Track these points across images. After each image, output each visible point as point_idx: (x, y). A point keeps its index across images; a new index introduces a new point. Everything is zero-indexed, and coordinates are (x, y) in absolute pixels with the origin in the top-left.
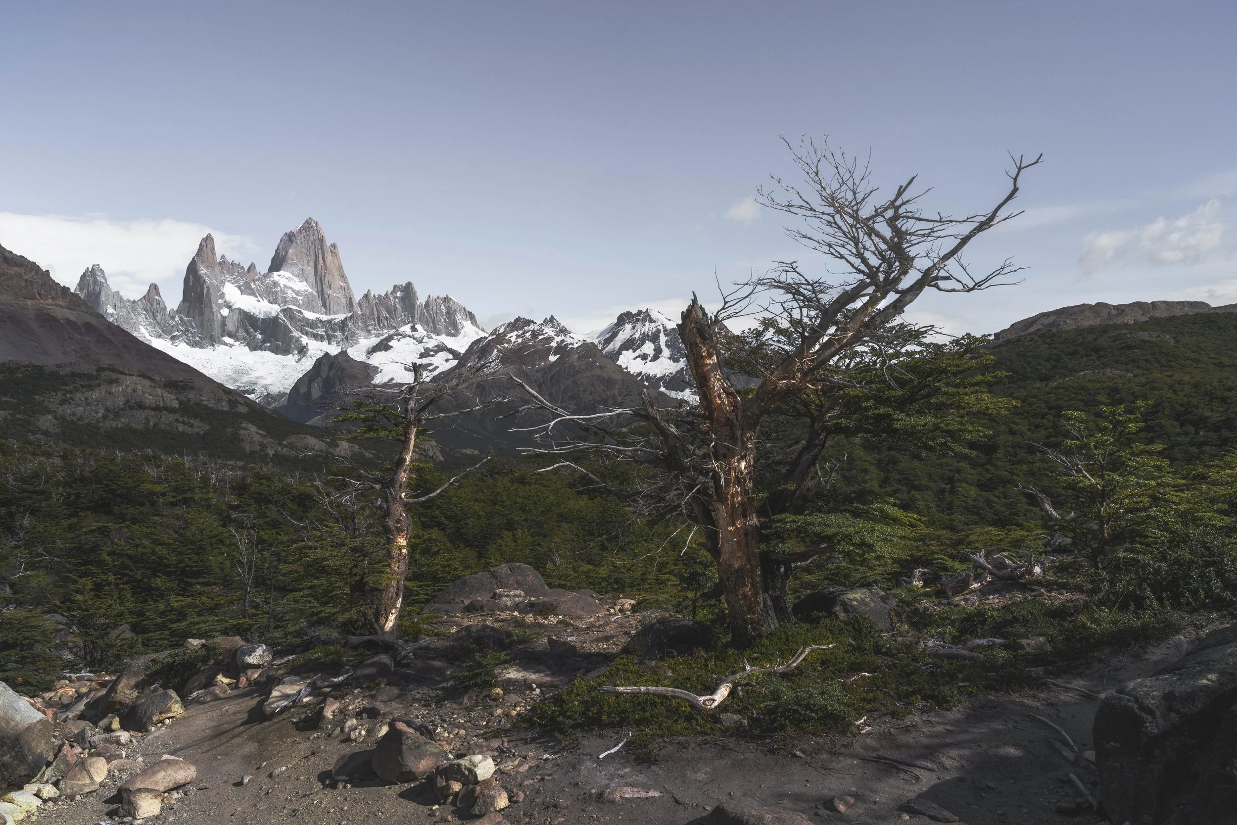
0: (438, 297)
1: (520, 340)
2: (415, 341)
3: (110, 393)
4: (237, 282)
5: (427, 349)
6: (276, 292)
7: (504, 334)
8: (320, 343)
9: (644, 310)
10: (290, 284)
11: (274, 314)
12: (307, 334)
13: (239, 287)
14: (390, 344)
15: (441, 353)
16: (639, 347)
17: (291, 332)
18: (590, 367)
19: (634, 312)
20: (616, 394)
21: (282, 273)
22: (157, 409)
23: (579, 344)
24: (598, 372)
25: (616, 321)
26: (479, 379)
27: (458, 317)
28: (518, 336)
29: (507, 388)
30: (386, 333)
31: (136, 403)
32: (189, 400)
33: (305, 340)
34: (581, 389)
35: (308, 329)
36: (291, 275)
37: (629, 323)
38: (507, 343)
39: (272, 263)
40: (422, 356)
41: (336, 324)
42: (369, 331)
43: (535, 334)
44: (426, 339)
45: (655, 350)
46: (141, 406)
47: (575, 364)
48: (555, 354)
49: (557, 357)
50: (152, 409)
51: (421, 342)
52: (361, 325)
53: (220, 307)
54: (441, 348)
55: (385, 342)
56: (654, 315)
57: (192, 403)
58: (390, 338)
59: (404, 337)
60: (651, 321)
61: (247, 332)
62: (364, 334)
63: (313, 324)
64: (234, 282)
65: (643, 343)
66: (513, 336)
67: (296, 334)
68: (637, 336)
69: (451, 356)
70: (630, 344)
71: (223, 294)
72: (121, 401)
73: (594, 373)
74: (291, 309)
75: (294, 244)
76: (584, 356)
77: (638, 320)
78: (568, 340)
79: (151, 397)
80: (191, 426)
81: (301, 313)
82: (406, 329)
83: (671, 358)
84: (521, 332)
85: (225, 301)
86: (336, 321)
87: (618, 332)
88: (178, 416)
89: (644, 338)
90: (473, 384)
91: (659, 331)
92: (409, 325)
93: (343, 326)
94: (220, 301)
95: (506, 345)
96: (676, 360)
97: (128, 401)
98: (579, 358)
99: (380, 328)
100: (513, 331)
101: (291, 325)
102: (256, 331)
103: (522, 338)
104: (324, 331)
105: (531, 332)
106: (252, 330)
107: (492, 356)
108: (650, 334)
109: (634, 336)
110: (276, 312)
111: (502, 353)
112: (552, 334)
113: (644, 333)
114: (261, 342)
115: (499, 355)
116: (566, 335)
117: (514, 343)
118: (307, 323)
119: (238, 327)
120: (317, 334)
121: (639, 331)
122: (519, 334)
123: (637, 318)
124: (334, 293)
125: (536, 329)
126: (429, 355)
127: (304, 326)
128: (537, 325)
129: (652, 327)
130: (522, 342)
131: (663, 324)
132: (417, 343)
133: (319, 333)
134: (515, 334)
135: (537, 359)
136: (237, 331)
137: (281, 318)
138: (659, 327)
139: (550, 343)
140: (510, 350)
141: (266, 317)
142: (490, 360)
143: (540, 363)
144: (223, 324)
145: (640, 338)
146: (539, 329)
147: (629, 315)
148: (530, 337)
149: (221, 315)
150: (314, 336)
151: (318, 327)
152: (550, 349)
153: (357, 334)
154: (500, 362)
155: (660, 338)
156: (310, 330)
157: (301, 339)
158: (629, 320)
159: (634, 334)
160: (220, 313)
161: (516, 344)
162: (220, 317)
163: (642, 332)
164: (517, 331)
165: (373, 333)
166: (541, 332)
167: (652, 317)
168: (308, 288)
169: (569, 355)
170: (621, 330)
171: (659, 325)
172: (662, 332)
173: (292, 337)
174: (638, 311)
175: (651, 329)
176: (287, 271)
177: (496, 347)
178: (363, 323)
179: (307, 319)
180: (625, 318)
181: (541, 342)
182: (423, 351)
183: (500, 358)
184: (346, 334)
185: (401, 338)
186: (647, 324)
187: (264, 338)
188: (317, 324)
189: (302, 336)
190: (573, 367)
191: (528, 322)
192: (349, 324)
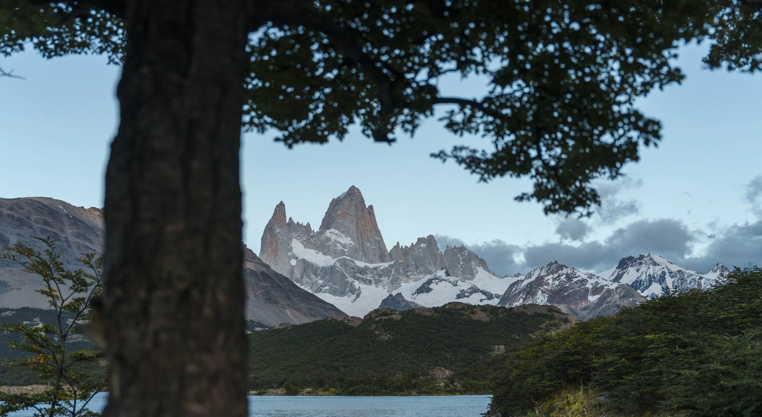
0: (455, 247)
1: (557, 283)
2: (450, 284)
4: (302, 238)
5: (462, 291)
6: (329, 246)
7: (542, 278)
8: (368, 286)
9: (646, 255)
10: (339, 239)
11: (331, 263)
12: (358, 279)
13: (302, 242)
14: (430, 286)
15: (474, 295)
19: (636, 256)
21: (332, 230)
25: (618, 264)
27: (473, 263)
28: (554, 279)
30: (424, 278)
33: (357, 284)
35: (359, 275)
36: (339, 232)
37: (632, 266)
38: (546, 285)
39: (322, 223)
40: (459, 296)
41: (381, 270)
43: (569, 278)
44: (459, 283)
47: (618, 303)
48: (593, 293)
49: (597, 297)
51: (455, 285)
52: (401, 271)
53: (290, 258)
54: (474, 290)
55: (426, 285)
56: (657, 258)
58: (430, 282)
59: (441, 280)
60: (655, 264)
61: (310, 278)
62: (404, 278)
63: (363, 271)
64: (299, 237)
65: (650, 284)
67: (350, 279)
68: (643, 277)
69: (484, 297)
71: (291, 248)
74: (346, 259)
75: (341, 207)
77: (641, 263)
81: (354, 262)
82: (442, 274)
84: (556, 276)
85: (293, 254)
86: (382, 268)
87: (622, 275)
89: (651, 279)
91: (664, 273)
92: (444, 271)
93: (386, 272)
94: (289, 254)
95: (546, 287)
99: (417, 273)
100: (548, 275)
101: (345, 272)
102: (317, 277)
103: (558, 280)
104: (372, 277)
105: (565, 275)
106: (314, 276)
107: (538, 296)
108: (656, 276)
109: (640, 278)
110: (334, 262)
111: (547, 294)
112: (585, 277)
113: (650, 275)
114: (322, 286)
115: (545, 296)
116: (598, 277)
117: (552, 284)
118: (358, 271)
119: (303, 274)
120: (366, 279)
121: (644, 273)
122: (555, 277)
123: (639, 261)
124: (371, 245)
125: (569, 272)
126: (465, 296)
127: (356, 273)
128: (569, 269)
129: (656, 270)
130: (559, 285)
131: (667, 267)
132: (453, 286)
133: (368, 278)
134: (551, 276)
135: (577, 299)
136: (302, 277)
137: (338, 268)
138: (663, 270)
139: (585, 285)
140: (551, 291)
141: (326, 266)
142: (537, 300)
143: (582, 302)
144: (292, 272)
145: (646, 279)
146: (572, 272)
147: (631, 259)
148: (565, 280)
149: (291, 265)
150: (364, 280)
151: (367, 273)
152: (587, 290)
153: (399, 278)
154: (548, 302)
155: (666, 279)
156: (361, 276)
157: (354, 283)
158: (632, 263)
159: (640, 276)
160: (290, 263)
161: (554, 285)
162: (290, 267)
163: (648, 274)
164: (553, 274)
165: (412, 277)
166: (574, 275)
167: (655, 260)
168: (352, 242)
169: (609, 296)
170: (625, 273)
171: (664, 268)
172: (667, 274)
173: (348, 282)
174: (640, 256)
175: (656, 271)
176: (336, 228)
177: (540, 289)
178: (403, 269)
179: (358, 267)
180: (627, 261)
181: (577, 284)
182: (459, 293)
183: (546, 299)
184: (390, 279)
185: (438, 282)
186: (651, 267)
187: (323, 283)
188: (366, 270)
189: (355, 281)
190: (616, 305)
191: (561, 267)
192: (393, 270)
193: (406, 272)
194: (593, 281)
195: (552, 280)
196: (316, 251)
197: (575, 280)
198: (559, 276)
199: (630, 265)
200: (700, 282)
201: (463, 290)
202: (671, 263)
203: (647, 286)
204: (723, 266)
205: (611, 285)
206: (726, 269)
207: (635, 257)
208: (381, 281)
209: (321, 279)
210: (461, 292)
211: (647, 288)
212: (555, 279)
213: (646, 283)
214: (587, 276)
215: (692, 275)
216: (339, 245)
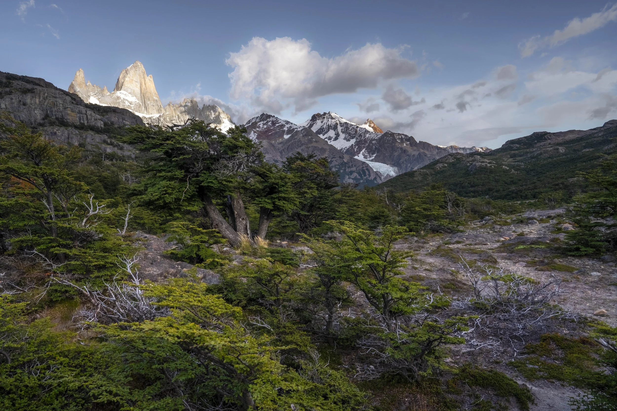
0: (209, 106)
1: (265, 126)
3: (24, 104)
4: (97, 96)
6: (119, 102)
9: (327, 113)
10: (126, 98)
13: (98, 99)
16: (326, 133)
18: (310, 141)
19: (322, 113)
20: (327, 156)
21: (122, 91)
22: (81, 127)
23: (301, 128)
24: (314, 144)
25: (311, 118)
27: (221, 117)
28: (264, 124)
31: (57, 119)
32: (112, 123)
36: (127, 93)
37: (319, 119)
39: (116, 86)
43: (273, 123)
45: (335, 134)
46: (63, 123)
47: (301, 139)
48: (288, 134)
49: (289, 136)
50: (76, 127)
56: (333, 115)
57: (116, 126)
60: (332, 118)
64: (95, 96)
65: (328, 131)
66: (261, 124)
68: (325, 126)
70: (321, 131)
72: (38, 115)
75: (129, 75)
76: (306, 135)
77: (324, 118)
78: (294, 126)
79: (73, 114)
80: (122, 149)
83: (345, 139)
84: (265, 122)
86: (154, 118)
87: (313, 125)
88: (105, 137)
89: (329, 128)
91: (337, 124)
93: (158, 120)
95: (258, 129)
96: (348, 140)
97: (47, 116)
98: (303, 136)
100: (260, 121)
105: (271, 122)
107: (251, 135)
108: (332, 126)
109: (323, 127)
111: (257, 133)
112: (284, 123)
113: (328, 125)
115: (255, 135)
116: (292, 123)
121: (325, 124)
123: (323, 116)
124: (151, 103)
125: (274, 120)
128: (274, 118)
130: (267, 128)
131: (339, 120)
135: (277, 137)
138: (337, 122)
139: (283, 128)
140: (261, 131)
142: (250, 137)
143: (279, 139)
145: (326, 128)
146: (276, 120)
147: (319, 115)
148: (271, 125)
152: (284, 131)
154: (256, 139)
155: (338, 128)
158: (319, 117)
159: (323, 125)
161: (263, 128)
164: (263, 121)
168: (137, 100)
169: (296, 135)
170: (315, 124)
172: (339, 124)
174: (324, 113)
175: (332, 123)
176: (125, 90)
177: (253, 130)
178: (169, 119)
180: (316, 116)
181: (278, 128)
183: (256, 137)
186: (330, 120)
190: (300, 141)
191: (269, 116)
192: (162, 119)
193: (172, 120)
194: (288, 126)
197: (277, 125)
198: (268, 122)
200: (357, 130)
202: (342, 118)
204: (371, 121)
205: (299, 128)
206: (373, 122)
213: (326, 130)
215: (352, 125)
216: (126, 102)
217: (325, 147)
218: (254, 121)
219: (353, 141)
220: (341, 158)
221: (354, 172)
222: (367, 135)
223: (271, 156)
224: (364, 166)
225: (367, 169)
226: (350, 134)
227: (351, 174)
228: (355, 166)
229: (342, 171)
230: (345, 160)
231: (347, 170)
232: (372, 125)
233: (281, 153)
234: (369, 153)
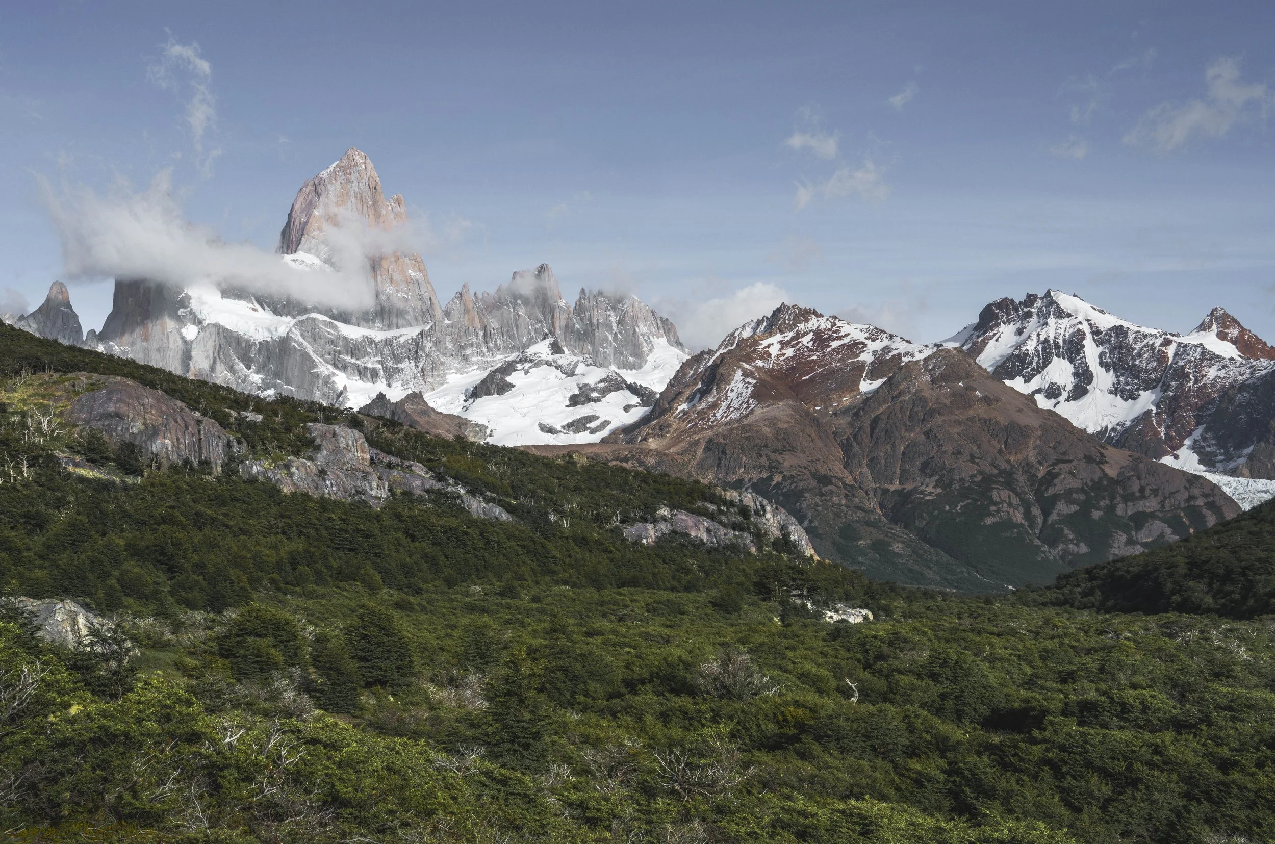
0: (600, 294)
1: (789, 352)
2: (558, 373)
5: (584, 388)
7: (753, 341)
9: (1041, 294)
11: (282, 331)
12: (344, 368)
14: (509, 379)
15: (613, 395)
16: (1038, 370)
17: (314, 365)
18: (962, 399)
19: (1019, 298)
20: (1032, 456)
21: (300, 255)
23: (927, 353)
24: (980, 410)
25: (976, 320)
26: (709, 433)
27: (642, 329)
29: (775, 451)
30: (499, 359)
33: (341, 380)
34: (948, 448)
35: (347, 358)
37: (1008, 322)
38: (762, 358)
40: (574, 401)
41: (401, 346)
42: (465, 358)
43: (821, 339)
44: (580, 369)
45: (1076, 375)
47: (927, 394)
48: (873, 376)
49: (879, 381)
51: (571, 374)
52: (450, 346)
53: (181, 323)
54: (613, 385)
55: (498, 376)
56: (1065, 301)
58: (509, 368)
59: (538, 364)
60: (1061, 314)
61: (231, 369)
62: (455, 363)
63: (355, 349)
65: (1046, 362)
66: (773, 344)
67: (324, 369)
68: (1031, 346)
69: (635, 400)
70: (1016, 363)
71: (187, 300)
73: (971, 413)
74: (314, 320)
75: (323, 200)
76: (944, 377)
77: (1029, 315)
78: (900, 347)
81: (335, 328)
82: (542, 349)
83: (1116, 390)
84: (789, 335)
85: (191, 312)
86: (402, 340)
87: (984, 343)
89: (1048, 351)
90: (697, 442)
91: (1081, 335)
92: (547, 342)
93: (415, 350)
94: (180, 311)
95: (760, 363)
96: (1132, 396)
98: (933, 381)
99: (488, 349)
100: (771, 334)
101: (314, 352)
102: (249, 368)
103: (793, 346)
104: (379, 362)
105: (812, 333)
106: (242, 366)
107: (732, 385)
108: (1061, 342)
109: (1024, 348)
110: (287, 330)
111: (754, 378)
112: (861, 337)
113: (1046, 341)
114: (259, 388)
115: (749, 383)
116: (891, 336)
117: (778, 357)
118: (346, 347)
119: (214, 362)
120: (366, 368)
121: (1034, 337)
122: (787, 339)
123: (1026, 310)
124: (398, 291)
125: (823, 327)
126: (590, 400)
127: (340, 353)
128: (825, 318)
129: (1063, 327)
130: (795, 356)
131: (1088, 320)
132: (564, 376)
133: (369, 365)
134: (776, 339)
135: (832, 389)
136: (212, 368)
137: (296, 341)
138: (1080, 327)
139: (858, 355)
140: (770, 371)
141: (269, 339)
142: (729, 394)
143: (841, 397)
144: (187, 356)
145: (1037, 351)
146: (829, 326)
147: (1006, 305)
148: (810, 345)
149: (183, 338)
150: (359, 372)
151: (368, 354)
152: (859, 368)
153: (442, 363)
154: (751, 397)
155: (1085, 349)
156: (353, 361)
157: (333, 379)
158: (1008, 314)
159: (1024, 343)
160: (181, 334)
161: (781, 359)
162: (180, 342)
163: (1042, 338)
164: (782, 333)
165: (475, 359)
166: (835, 332)
167: (1062, 306)
169: (908, 378)
170: (990, 338)
171: (1080, 323)
172: (1089, 336)
173: (317, 376)
174: (1029, 296)
175: (1062, 332)
176: (308, 251)
177: (740, 367)
178: (455, 341)
179: (345, 338)
180: (998, 311)
181: (838, 354)
182: (577, 392)
183: (751, 389)
184: (421, 365)
185: (530, 368)
186: (1051, 321)
187: (263, 380)
188: (364, 347)
189: (337, 372)
190: (919, 399)
191: (805, 314)
192: (428, 344)
193: (462, 348)
195: (779, 346)
196: (251, 305)
198: (798, 336)
199: (1005, 319)
200: (1164, 352)
201: (586, 385)
202: (1102, 311)
203: (1038, 367)
204: (1226, 315)
205: (920, 352)
206: (1235, 322)
207: (1017, 301)
208: (399, 371)
209: (258, 372)
210: (580, 388)
211: (1040, 372)
212: (788, 343)
213: (1036, 359)
214: (867, 335)
215: (1145, 336)
217: (1026, 420)
218: (747, 333)
219: (1147, 400)
220: (1095, 460)
221: (1152, 516)
222: (1212, 373)
223: (802, 460)
224: (1196, 492)
225: (1211, 506)
226: (1134, 372)
227: (1139, 528)
228: (1155, 492)
229: (1096, 514)
230: (1112, 472)
231: (1120, 511)
232: (1234, 332)
233: (847, 448)
234: (1222, 443)
